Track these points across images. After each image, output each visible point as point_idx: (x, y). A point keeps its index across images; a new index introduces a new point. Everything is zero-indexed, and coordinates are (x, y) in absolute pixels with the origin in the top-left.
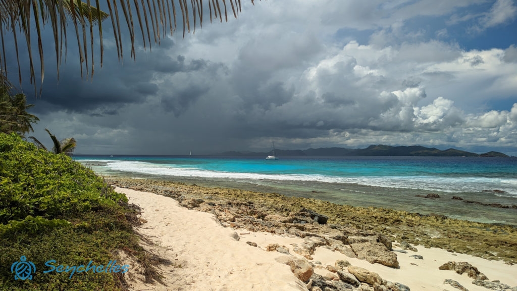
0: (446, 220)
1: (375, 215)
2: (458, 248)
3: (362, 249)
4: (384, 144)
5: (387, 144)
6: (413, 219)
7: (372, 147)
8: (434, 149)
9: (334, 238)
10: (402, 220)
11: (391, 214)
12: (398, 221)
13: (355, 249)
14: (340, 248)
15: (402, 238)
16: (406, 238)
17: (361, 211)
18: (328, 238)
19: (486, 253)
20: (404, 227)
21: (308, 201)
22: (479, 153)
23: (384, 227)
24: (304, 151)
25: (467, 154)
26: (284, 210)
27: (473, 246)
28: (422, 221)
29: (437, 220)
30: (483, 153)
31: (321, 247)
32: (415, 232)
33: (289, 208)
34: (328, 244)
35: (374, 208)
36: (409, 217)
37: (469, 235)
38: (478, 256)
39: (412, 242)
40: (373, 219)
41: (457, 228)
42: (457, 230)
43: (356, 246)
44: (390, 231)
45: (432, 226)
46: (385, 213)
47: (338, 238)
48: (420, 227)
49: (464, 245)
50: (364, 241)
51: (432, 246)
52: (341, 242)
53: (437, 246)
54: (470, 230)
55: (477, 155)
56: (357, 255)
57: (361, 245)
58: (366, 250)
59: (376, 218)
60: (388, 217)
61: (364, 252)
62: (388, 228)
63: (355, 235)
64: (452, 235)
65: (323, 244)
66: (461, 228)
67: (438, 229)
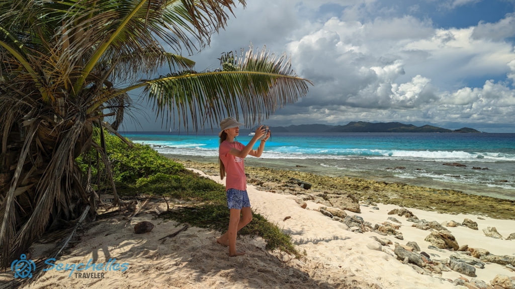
0: (405, 187)
1: (349, 183)
2: (408, 204)
3: (337, 201)
4: (363, 121)
5: (366, 121)
6: (379, 186)
7: (352, 123)
8: (411, 125)
9: (317, 196)
10: (370, 187)
11: (363, 182)
12: (367, 188)
13: (332, 202)
14: (321, 202)
15: (368, 199)
16: (370, 199)
17: (338, 181)
18: (313, 196)
19: (428, 207)
20: (371, 192)
21: (294, 173)
22: (453, 129)
23: (355, 192)
24: (286, 127)
25: (441, 130)
26: (274, 180)
27: (419, 203)
28: (386, 187)
29: (398, 187)
30: (457, 129)
31: (308, 201)
32: (379, 195)
33: (278, 179)
34: (313, 199)
35: (349, 178)
36: (377, 185)
37: (419, 196)
38: (420, 209)
39: (375, 201)
40: (348, 186)
41: (412, 191)
42: (411, 193)
43: (332, 200)
44: (360, 195)
45: (393, 190)
46: (357, 182)
47: (320, 196)
48: (384, 191)
49: (414, 202)
50: (337, 197)
51: (389, 203)
52: (322, 198)
53: (392, 203)
54: (421, 193)
55: (451, 131)
56: (333, 205)
57: (336, 199)
58: (339, 202)
59: (350, 185)
60: (359, 185)
61: (338, 204)
62: (358, 192)
63: (332, 194)
64: (406, 196)
65: (310, 199)
66: (415, 192)
67: (397, 193)
